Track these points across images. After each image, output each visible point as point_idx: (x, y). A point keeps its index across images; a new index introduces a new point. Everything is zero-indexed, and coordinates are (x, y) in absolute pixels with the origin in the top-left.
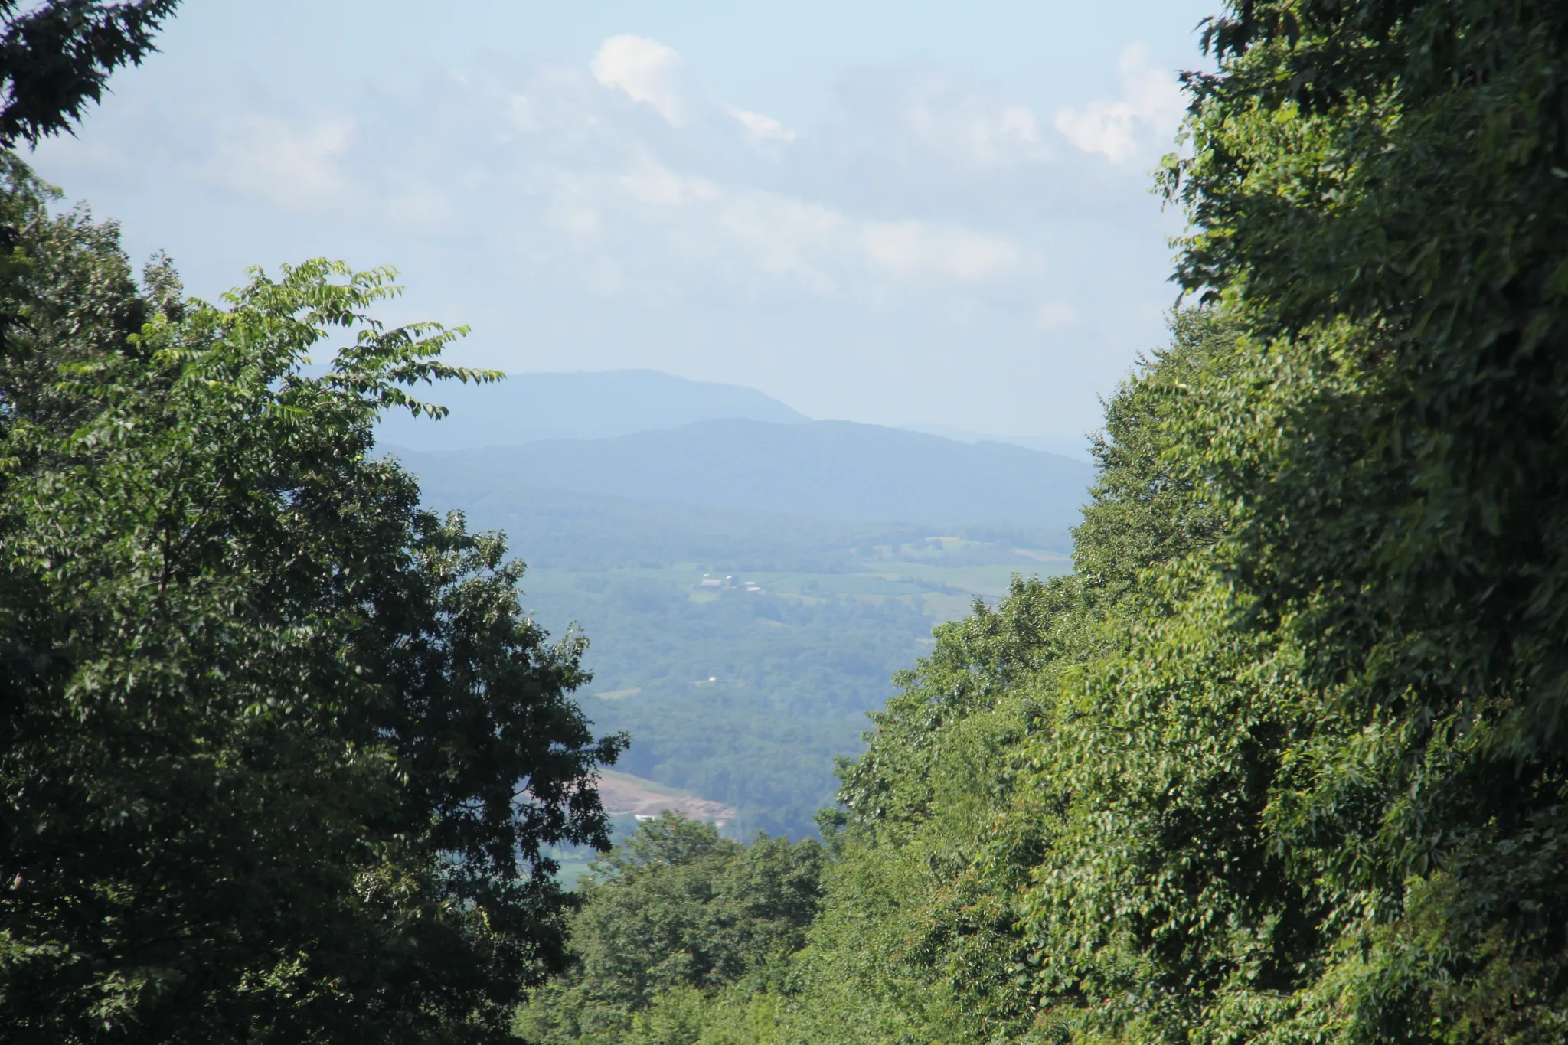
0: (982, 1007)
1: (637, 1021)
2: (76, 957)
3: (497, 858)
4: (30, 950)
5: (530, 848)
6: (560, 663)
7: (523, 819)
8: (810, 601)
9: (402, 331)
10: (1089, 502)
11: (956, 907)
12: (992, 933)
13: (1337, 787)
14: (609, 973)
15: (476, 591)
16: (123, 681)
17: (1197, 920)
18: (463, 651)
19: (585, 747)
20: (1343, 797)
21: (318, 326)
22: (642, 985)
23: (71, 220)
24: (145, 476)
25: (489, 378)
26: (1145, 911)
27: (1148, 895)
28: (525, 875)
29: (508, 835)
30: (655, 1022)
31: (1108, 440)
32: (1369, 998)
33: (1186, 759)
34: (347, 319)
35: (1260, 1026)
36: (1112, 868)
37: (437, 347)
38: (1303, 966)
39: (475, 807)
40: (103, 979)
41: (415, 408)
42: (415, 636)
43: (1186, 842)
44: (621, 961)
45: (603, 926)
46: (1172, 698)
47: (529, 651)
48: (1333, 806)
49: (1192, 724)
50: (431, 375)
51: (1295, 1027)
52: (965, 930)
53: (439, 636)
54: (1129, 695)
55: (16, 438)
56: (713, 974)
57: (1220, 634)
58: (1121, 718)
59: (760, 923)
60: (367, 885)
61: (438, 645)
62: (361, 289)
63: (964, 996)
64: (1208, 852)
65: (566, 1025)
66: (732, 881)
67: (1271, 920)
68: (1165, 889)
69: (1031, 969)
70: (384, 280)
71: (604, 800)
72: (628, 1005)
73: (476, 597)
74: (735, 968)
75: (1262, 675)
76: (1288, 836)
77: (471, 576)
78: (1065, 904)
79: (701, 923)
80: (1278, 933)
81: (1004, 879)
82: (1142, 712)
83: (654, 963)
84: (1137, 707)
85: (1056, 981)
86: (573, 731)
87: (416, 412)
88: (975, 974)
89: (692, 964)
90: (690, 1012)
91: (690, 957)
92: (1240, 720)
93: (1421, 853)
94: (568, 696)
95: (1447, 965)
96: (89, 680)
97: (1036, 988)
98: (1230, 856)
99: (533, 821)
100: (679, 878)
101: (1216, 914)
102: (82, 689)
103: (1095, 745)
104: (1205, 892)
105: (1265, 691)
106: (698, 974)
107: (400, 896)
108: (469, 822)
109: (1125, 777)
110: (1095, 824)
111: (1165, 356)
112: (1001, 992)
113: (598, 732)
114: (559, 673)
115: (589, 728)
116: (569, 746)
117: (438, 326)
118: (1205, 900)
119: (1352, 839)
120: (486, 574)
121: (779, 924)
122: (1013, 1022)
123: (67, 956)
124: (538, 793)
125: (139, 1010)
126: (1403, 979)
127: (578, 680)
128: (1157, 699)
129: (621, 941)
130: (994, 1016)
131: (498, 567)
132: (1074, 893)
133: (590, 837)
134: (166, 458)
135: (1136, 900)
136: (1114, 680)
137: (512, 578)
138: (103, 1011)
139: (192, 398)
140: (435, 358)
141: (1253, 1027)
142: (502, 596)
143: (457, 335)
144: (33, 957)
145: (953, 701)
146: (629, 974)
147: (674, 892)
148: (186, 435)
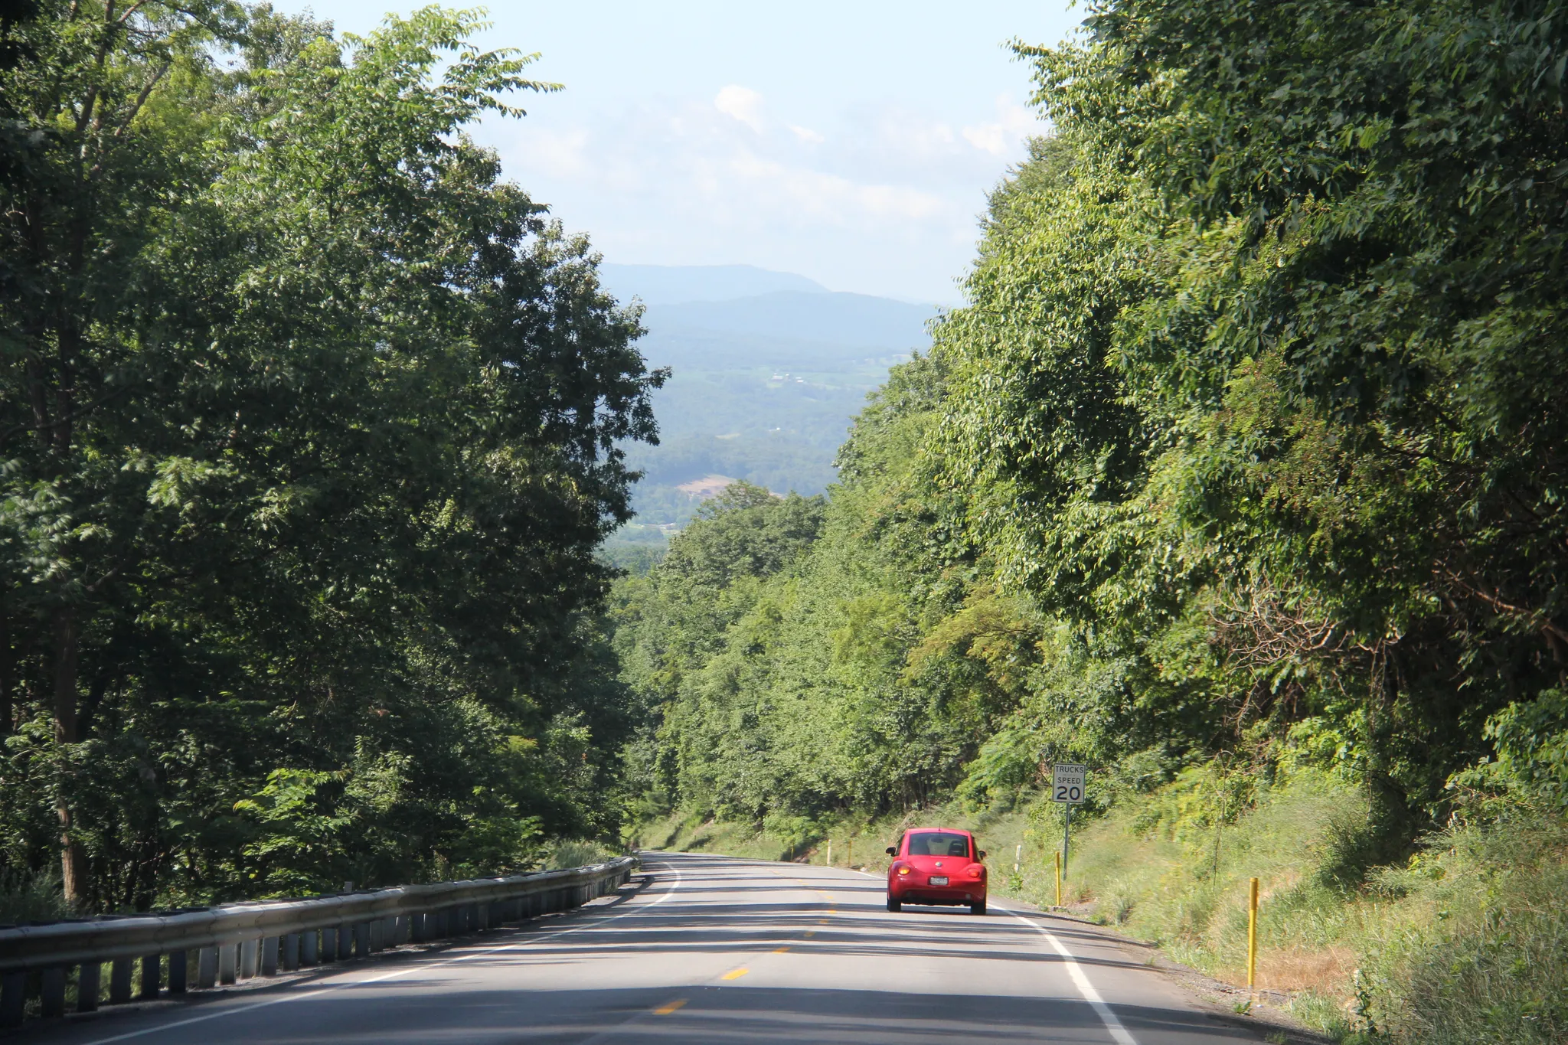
0: (909, 566)
1: (722, 595)
2: (243, 477)
3: (583, 447)
4: (209, 471)
5: (606, 443)
6: (627, 322)
7: (602, 424)
8: (830, 388)
9: (493, 55)
10: (977, 256)
11: (894, 506)
12: (916, 521)
13: (1170, 313)
14: (707, 567)
15: (571, 270)
16: (277, 281)
17: (1051, 451)
18: (562, 311)
19: (642, 376)
20: (1175, 321)
21: (433, 51)
22: (725, 574)
23: (301, 19)
24: (314, 155)
25: (554, 89)
26: (1012, 444)
27: (1016, 433)
28: (602, 459)
29: (592, 433)
30: (732, 595)
31: (990, 218)
32: (1193, 479)
33: (1045, 333)
34: (454, 46)
35: (1099, 527)
36: (989, 415)
37: (518, 68)
38: (1129, 484)
39: (570, 415)
40: (263, 494)
41: (503, 110)
42: (531, 301)
43: (1044, 395)
44: (714, 561)
45: (703, 541)
46: (1035, 290)
47: (606, 313)
48: (1166, 329)
49: (1050, 308)
50: (514, 86)
51: (1123, 528)
52: (899, 520)
53: (546, 303)
54: (1003, 288)
55: (223, 125)
56: (765, 569)
57: (1072, 235)
58: (998, 304)
59: (792, 541)
60: (494, 461)
61: (546, 308)
62: (464, 24)
63: (898, 560)
64: (1060, 401)
65: (684, 598)
66: (776, 517)
67: (1105, 454)
68: (1028, 428)
69: (939, 543)
70: (479, 16)
71: (655, 411)
72: (716, 586)
73: (570, 277)
74: (777, 566)
75: (1103, 264)
76: (1131, 353)
77: (567, 262)
78: (955, 440)
79: (758, 541)
80: (1111, 463)
81: (924, 489)
82: (1013, 300)
83: (731, 562)
84: (1009, 298)
85: (955, 551)
86: (634, 365)
87: (504, 113)
88: (905, 547)
89: (753, 563)
90: (752, 590)
91: (752, 559)
92: (1085, 301)
93: (1252, 338)
94: (631, 344)
95: (1257, 452)
96: (252, 279)
97: (943, 555)
98: (1077, 404)
99: (608, 425)
100: (746, 516)
101: (1066, 447)
102: (247, 286)
103: (978, 323)
104: (1058, 430)
105: (1105, 277)
106: (757, 567)
107: (517, 469)
108: (566, 426)
109: (1000, 346)
110: (977, 384)
111: (1025, 167)
112: (921, 557)
113: (650, 366)
114: (626, 328)
115: (644, 363)
116: (632, 376)
117: (518, 51)
118: (1058, 435)
119: (1181, 355)
120: (577, 261)
121: (802, 541)
122: (928, 575)
123: (237, 477)
124: (612, 407)
125: (290, 516)
126: (1222, 463)
127: (638, 334)
128: (1025, 289)
129: (713, 550)
130: (917, 572)
131: (585, 257)
132: (961, 432)
133: (645, 435)
134: (329, 142)
135: (1007, 437)
136: (993, 276)
137: (594, 264)
138: (262, 516)
139: (345, 99)
140: (516, 75)
141: (1092, 528)
142: (587, 275)
143: (532, 59)
144: (211, 476)
145: (899, 409)
146: (718, 568)
147: (743, 523)
148: (342, 124)
